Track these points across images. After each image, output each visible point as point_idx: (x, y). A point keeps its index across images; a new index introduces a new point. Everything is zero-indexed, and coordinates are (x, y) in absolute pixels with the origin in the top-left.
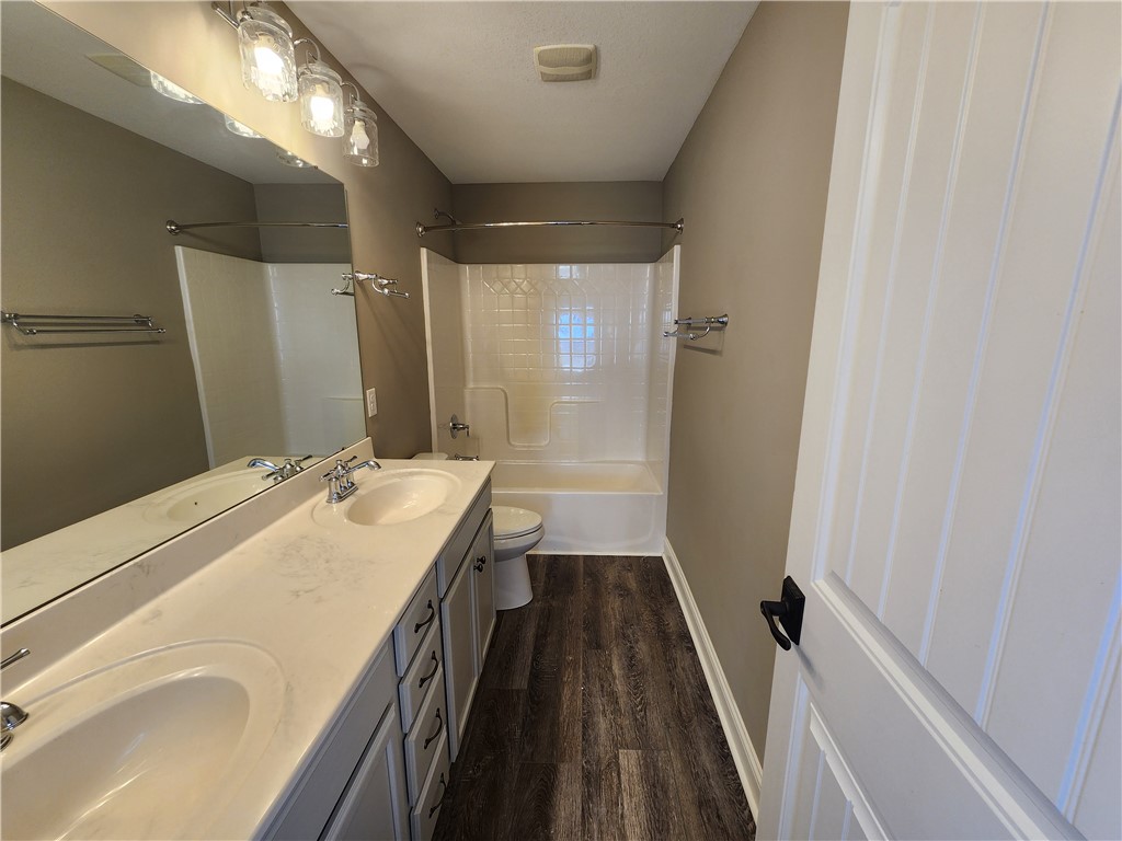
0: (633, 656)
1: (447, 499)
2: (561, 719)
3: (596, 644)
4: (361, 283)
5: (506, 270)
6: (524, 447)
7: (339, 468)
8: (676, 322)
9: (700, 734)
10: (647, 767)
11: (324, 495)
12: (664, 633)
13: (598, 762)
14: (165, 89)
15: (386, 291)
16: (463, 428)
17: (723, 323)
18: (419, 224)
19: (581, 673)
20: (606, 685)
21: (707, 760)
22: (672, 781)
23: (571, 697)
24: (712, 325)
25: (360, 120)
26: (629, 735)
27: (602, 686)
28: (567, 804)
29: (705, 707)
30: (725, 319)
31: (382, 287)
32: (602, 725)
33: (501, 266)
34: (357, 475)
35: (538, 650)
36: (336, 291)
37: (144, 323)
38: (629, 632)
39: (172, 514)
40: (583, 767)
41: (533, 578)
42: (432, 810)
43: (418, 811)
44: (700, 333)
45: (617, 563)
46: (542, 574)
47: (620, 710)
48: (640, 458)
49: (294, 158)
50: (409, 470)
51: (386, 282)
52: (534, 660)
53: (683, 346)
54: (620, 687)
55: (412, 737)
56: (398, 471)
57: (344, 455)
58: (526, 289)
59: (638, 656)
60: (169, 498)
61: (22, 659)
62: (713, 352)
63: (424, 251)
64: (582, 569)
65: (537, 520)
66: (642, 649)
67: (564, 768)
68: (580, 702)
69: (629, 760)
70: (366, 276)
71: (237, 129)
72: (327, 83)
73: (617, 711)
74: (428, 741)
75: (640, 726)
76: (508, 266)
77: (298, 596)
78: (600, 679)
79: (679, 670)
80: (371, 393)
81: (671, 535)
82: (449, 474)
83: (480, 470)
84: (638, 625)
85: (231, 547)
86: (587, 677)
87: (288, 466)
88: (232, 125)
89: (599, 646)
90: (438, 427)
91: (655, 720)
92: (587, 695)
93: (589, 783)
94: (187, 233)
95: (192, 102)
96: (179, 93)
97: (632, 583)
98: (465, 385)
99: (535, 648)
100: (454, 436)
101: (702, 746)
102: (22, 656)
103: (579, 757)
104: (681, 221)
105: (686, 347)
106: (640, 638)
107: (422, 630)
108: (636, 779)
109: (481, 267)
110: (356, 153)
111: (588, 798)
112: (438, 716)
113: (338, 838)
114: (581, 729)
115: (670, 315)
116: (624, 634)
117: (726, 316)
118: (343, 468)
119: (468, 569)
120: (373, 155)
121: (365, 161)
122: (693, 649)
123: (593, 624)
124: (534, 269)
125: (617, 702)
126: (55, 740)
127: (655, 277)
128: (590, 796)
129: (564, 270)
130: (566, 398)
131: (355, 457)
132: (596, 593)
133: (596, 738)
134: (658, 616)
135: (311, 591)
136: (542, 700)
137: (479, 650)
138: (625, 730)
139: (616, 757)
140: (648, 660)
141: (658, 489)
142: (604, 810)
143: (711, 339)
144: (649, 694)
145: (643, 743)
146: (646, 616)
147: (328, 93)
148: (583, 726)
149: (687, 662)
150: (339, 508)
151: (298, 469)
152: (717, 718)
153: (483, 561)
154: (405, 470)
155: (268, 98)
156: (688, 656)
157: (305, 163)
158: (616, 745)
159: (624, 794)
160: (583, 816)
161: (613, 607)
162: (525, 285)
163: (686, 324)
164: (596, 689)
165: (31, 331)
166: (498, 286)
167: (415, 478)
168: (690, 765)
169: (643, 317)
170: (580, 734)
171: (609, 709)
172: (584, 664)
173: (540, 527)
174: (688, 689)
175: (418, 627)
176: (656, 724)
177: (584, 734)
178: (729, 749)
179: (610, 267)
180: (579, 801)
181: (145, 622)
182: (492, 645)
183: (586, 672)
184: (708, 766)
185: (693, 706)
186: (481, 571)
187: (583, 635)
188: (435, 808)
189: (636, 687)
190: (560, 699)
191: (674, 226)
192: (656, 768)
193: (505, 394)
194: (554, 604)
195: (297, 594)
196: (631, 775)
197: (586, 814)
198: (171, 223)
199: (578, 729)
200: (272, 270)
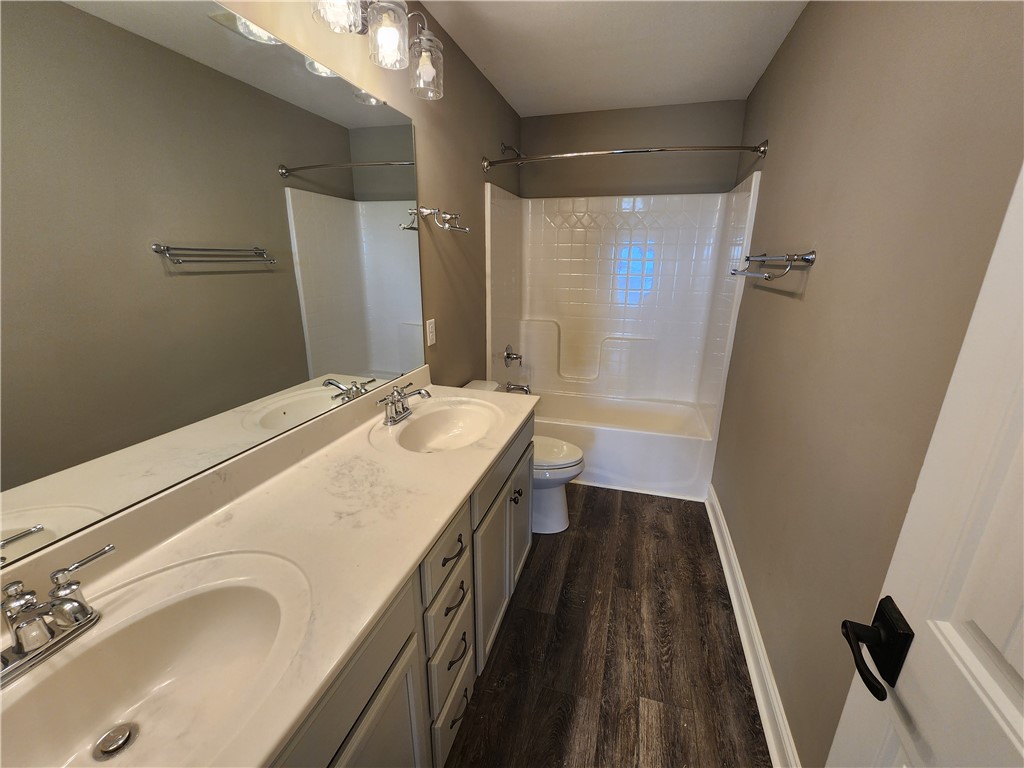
0: (664, 603)
1: (487, 433)
2: (585, 652)
3: (626, 583)
4: (425, 218)
5: (567, 203)
6: (575, 379)
7: (396, 393)
8: (748, 259)
9: (730, 702)
10: (667, 721)
11: (381, 417)
12: (699, 583)
13: (618, 704)
14: (251, 33)
15: (447, 226)
16: (516, 358)
17: (808, 261)
18: (485, 159)
19: (609, 610)
20: (633, 627)
21: (734, 730)
22: (693, 744)
23: (596, 632)
24: (794, 263)
25: (427, 51)
26: (652, 685)
27: (629, 627)
28: (583, 739)
29: (738, 673)
30: (810, 257)
31: (445, 221)
32: (626, 667)
33: (563, 200)
34: (411, 401)
35: (569, 579)
36: (403, 226)
37: (261, 255)
38: (662, 576)
39: (264, 423)
40: (601, 706)
41: (570, 506)
42: (454, 723)
43: (439, 724)
44: (778, 272)
45: (656, 503)
46: (579, 504)
47: (644, 656)
48: (690, 398)
49: (368, 96)
50: (459, 399)
51: (448, 217)
52: (564, 587)
53: (752, 285)
54: (647, 631)
55: (435, 662)
56: (449, 399)
57: (401, 382)
58: (586, 223)
59: (669, 604)
60: (264, 407)
61: (104, 556)
62: (791, 294)
63: (488, 186)
64: (619, 505)
65: (578, 455)
66: (674, 597)
67: (583, 702)
68: (605, 639)
69: (649, 710)
70: (429, 211)
71: (315, 69)
72: (393, 10)
73: (641, 656)
74: (452, 664)
75: (664, 677)
76: (570, 200)
77: (341, 517)
78: (628, 620)
79: (712, 626)
80: (430, 323)
81: (717, 482)
82: (494, 406)
83: (525, 404)
84: (671, 570)
85: (298, 460)
86: (614, 615)
87: (355, 389)
88: (312, 64)
89: (629, 586)
90: (493, 355)
91: (681, 675)
92: (613, 634)
93: (605, 723)
94: (294, 176)
95: (274, 43)
96: (262, 35)
97: (670, 527)
98: (521, 317)
99: (567, 576)
100: (507, 366)
101: (731, 715)
102: (105, 552)
103: (599, 695)
104: (765, 143)
105: (756, 287)
106: (673, 585)
107: (450, 564)
108: (655, 732)
109: (543, 201)
110: (422, 85)
111: (603, 739)
112: (464, 639)
113: (347, 765)
114: (603, 666)
115: (740, 252)
116: (656, 578)
117: (813, 253)
118: (399, 394)
119: (505, 500)
120: (437, 86)
121: (431, 94)
122: (729, 607)
123: (626, 562)
124: (595, 202)
125: (642, 647)
126: (131, 626)
127: (727, 210)
128: (606, 738)
129: (627, 203)
130: (618, 335)
131: (411, 384)
132: (632, 531)
133: (617, 679)
134: (694, 565)
135: (352, 514)
136: (567, 629)
137: (511, 574)
138: (648, 678)
139: (637, 704)
140: (679, 610)
141: (708, 434)
142: (618, 756)
143: (791, 279)
144: (677, 646)
145: (666, 695)
146: (681, 562)
147: (395, 22)
148: (606, 663)
149: (722, 620)
150: (393, 431)
151: (363, 391)
152: (750, 688)
153: (519, 493)
154: (454, 399)
155: (336, 31)
156: (724, 613)
157: (377, 100)
158: (637, 691)
159: (641, 745)
160: (597, 757)
161: (648, 548)
162: (586, 220)
163: (758, 260)
164: (622, 628)
165: (178, 260)
166: (559, 219)
167: (463, 407)
168: (715, 732)
169: (709, 252)
170: (602, 672)
171: (634, 652)
172: (613, 600)
173: (581, 461)
174: (721, 650)
175: (445, 561)
176: (682, 678)
177: (606, 673)
178: (761, 725)
179: (676, 198)
180: (594, 739)
181: (218, 524)
182: (526, 566)
183: (614, 610)
184: (736, 739)
185: (724, 668)
186: (517, 503)
187: (614, 572)
188: (458, 720)
189: (664, 635)
190: (586, 631)
191: (756, 149)
192: (676, 726)
193: (559, 327)
194: (589, 535)
195: (340, 515)
196: (650, 726)
197: (600, 755)
198: (282, 167)
199: (600, 665)
200: (362, 207)
